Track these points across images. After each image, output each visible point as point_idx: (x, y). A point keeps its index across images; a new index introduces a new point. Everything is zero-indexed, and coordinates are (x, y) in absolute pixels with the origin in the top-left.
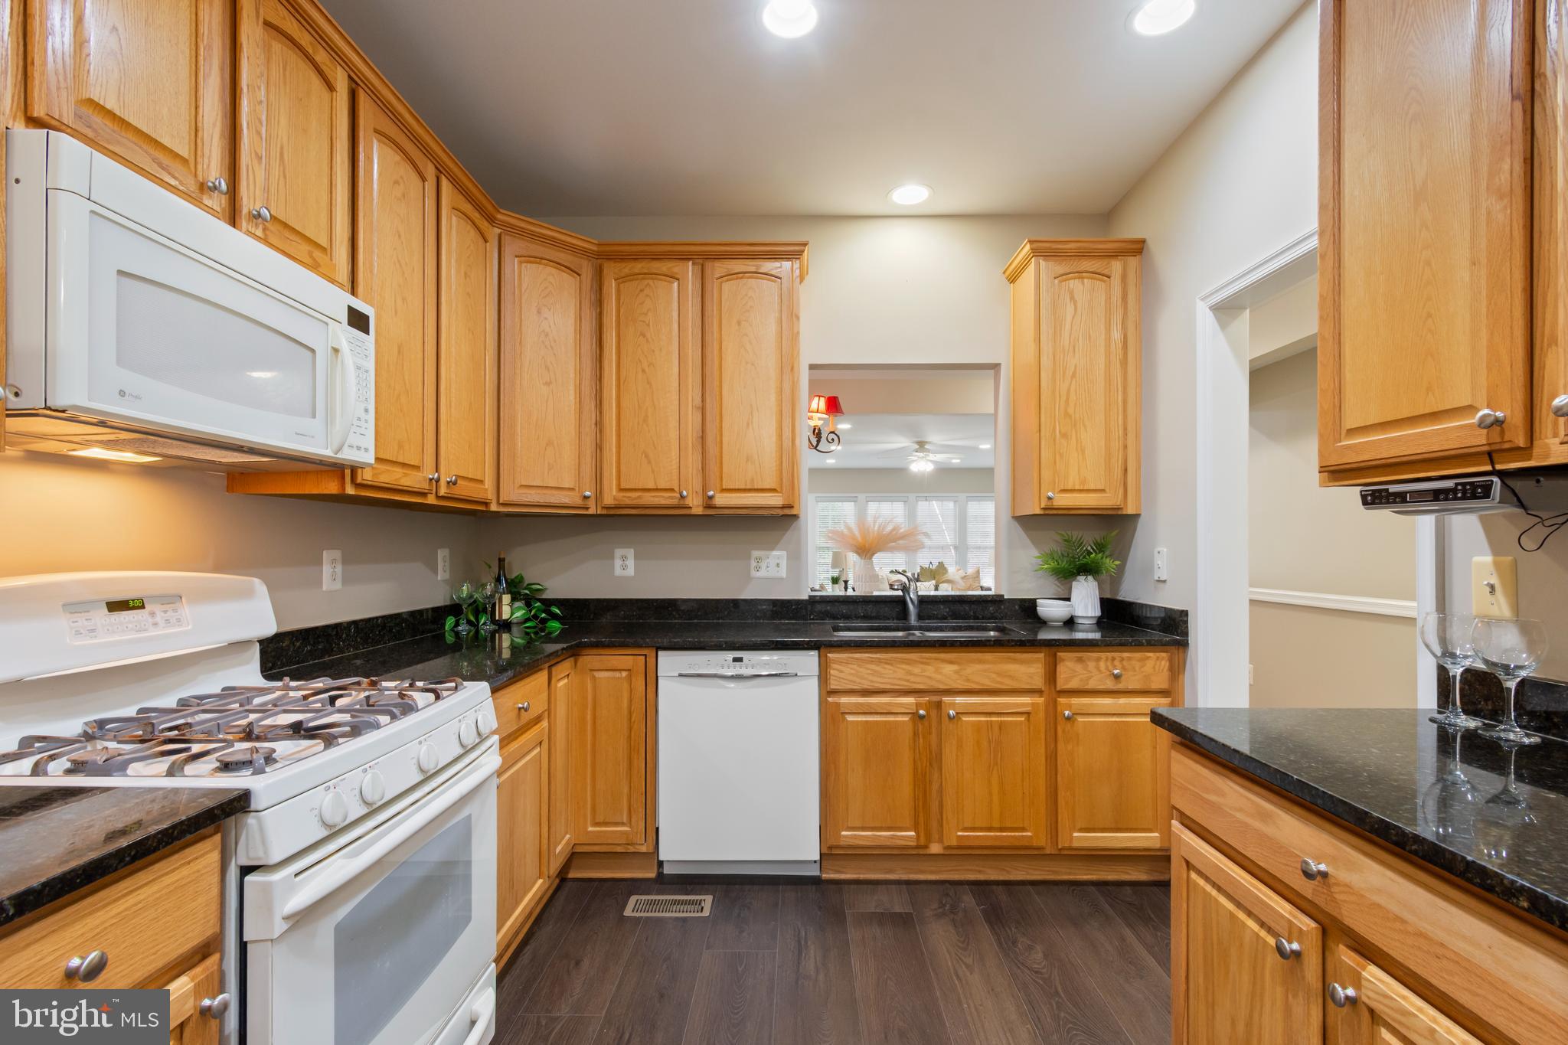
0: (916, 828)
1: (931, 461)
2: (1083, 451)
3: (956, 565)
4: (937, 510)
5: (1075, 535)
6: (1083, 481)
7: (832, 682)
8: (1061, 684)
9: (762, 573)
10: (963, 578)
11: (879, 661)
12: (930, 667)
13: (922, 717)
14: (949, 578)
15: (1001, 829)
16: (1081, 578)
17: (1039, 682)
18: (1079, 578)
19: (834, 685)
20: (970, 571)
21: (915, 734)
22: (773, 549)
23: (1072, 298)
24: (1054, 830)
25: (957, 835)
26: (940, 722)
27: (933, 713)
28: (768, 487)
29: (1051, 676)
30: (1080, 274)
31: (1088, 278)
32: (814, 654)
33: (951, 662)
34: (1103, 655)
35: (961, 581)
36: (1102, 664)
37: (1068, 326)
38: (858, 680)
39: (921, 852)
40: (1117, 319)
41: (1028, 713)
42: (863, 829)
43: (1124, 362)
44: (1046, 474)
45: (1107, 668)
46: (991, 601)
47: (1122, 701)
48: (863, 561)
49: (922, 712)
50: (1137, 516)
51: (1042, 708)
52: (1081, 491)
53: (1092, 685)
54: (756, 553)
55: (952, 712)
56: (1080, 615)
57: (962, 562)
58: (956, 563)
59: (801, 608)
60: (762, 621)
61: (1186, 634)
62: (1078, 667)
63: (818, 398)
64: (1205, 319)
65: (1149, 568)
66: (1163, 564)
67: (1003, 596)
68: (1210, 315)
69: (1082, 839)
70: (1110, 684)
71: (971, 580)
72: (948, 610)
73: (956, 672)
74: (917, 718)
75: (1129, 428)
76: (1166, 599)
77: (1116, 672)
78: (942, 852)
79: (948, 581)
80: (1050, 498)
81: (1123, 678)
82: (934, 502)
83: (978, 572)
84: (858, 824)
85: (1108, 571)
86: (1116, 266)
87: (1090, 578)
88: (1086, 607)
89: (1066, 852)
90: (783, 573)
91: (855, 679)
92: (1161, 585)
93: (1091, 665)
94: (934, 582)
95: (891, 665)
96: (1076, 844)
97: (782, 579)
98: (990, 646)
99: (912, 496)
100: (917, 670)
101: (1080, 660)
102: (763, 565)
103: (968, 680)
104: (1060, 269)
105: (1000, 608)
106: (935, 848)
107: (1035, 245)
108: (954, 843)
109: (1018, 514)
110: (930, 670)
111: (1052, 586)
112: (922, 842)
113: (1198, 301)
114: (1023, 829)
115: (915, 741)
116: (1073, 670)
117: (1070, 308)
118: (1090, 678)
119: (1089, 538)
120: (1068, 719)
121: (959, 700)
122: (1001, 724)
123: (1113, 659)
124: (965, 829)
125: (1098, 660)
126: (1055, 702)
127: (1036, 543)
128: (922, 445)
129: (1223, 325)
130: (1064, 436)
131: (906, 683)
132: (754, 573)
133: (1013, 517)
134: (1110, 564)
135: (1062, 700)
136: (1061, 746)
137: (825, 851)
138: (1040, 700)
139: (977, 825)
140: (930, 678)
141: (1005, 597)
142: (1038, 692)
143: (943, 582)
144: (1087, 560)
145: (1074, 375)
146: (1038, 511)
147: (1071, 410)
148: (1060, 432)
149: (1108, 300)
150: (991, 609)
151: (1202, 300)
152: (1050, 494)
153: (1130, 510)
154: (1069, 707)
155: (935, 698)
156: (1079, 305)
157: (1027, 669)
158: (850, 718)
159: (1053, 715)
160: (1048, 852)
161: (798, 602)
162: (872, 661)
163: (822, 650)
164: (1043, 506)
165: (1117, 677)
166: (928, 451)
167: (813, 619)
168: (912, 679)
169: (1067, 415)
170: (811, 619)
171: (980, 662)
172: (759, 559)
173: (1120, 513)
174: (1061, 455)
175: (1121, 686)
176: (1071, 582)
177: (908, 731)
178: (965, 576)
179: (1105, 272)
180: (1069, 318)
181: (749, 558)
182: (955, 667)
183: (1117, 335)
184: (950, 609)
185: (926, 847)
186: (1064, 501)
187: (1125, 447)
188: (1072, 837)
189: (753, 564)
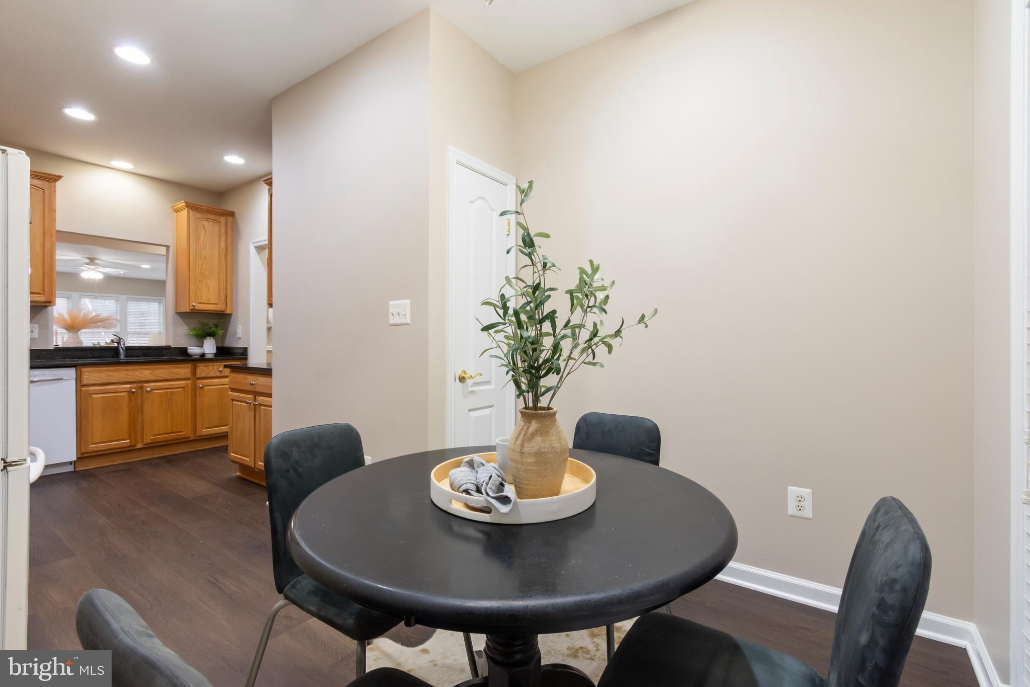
0: (130, 438)
2: (208, 288)
5: (205, 321)
6: (209, 300)
7: (84, 381)
8: (198, 375)
11: (111, 371)
12: (137, 372)
13: (134, 392)
15: (172, 433)
16: (208, 338)
17: (189, 375)
19: (85, 382)
21: (130, 400)
23: (204, 228)
24: (195, 430)
25: (149, 438)
26: (142, 394)
27: (139, 391)
29: (194, 372)
30: (208, 220)
31: (211, 221)
32: (74, 369)
33: (148, 369)
34: (216, 364)
36: (215, 367)
37: (202, 238)
38: (99, 379)
39: (133, 448)
40: (223, 239)
41: (184, 387)
42: (102, 443)
43: (226, 256)
44: (192, 296)
45: (217, 369)
46: (164, 348)
47: (223, 380)
49: (133, 390)
50: (231, 314)
51: (190, 386)
52: (207, 303)
53: (211, 375)
55: (148, 389)
56: (208, 353)
59: (49, 354)
61: (247, 355)
62: (205, 369)
64: (253, 251)
65: (235, 333)
66: (240, 333)
67: (170, 346)
68: (254, 249)
69: (206, 431)
70: (218, 374)
73: (151, 373)
74: (130, 393)
75: (228, 281)
76: (241, 344)
77: (221, 369)
78: (143, 447)
80: (194, 306)
81: (223, 372)
84: (99, 441)
85: (219, 336)
86: (223, 219)
87: (212, 338)
88: (210, 350)
89: (200, 438)
90: (36, 336)
91: (97, 379)
92: (239, 339)
93: (211, 368)
95: (117, 372)
96: (204, 434)
97: (35, 339)
98: (167, 362)
100: (131, 373)
101: (206, 366)
103: (157, 376)
104: (199, 215)
106: (139, 446)
107: (187, 204)
108: (149, 441)
109: (179, 311)
110: (137, 373)
111: (194, 341)
112: (133, 443)
113: (251, 243)
114: (181, 432)
115: (129, 403)
116: (202, 370)
117: (203, 233)
118: (210, 373)
119: (211, 322)
120: (201, 388)
121: (152, 384)
122: (171, 393)
123: (220, 365)
124: (155, 435)
125: (214, 366)
126: (196, 382)
127: (187, 324)
128: (92, 260)
129: (259, 254)
130: (201, 281)
131: (124, 379)
133: (175, 312)
134: (220, 332)
135: (198, 381)
136: (198, 398)
137: (79, 456)
138: (189, 382)
139: (161, 432)
140: (138, 376)
141: (172, 347)
142: (188, 379)
144: (211, 330)
145: (205, 259)
146: (188, 311)
147: (203, 272)
148: (199, 280)
149: (220, 231)
151: (252, 243)
152: (194, 304)
153: (228, 312)
154: (201, 383)
155: (140, 385)
156: (207, 231)
157: (184, 370)
158: (94, 396)
159: (195, 387)
160: (192, 439)
162: (107, 371)
163: (78, 368)
164: (191, 308)
165: (221, 371)
168: (129, 377)
169: (202, 274)
171: (162, 369)
173: (224, 313)
174: (199, 289)
175: (222, 375)
176: (203, 340)
177: (127, 399)
179: (219, 221)
180: (203, 235)
182: (150, 371)
183: (223, 245)
185: (135, 446)
186: (200, 307)
187: (226, 288)
188: (202, 431)
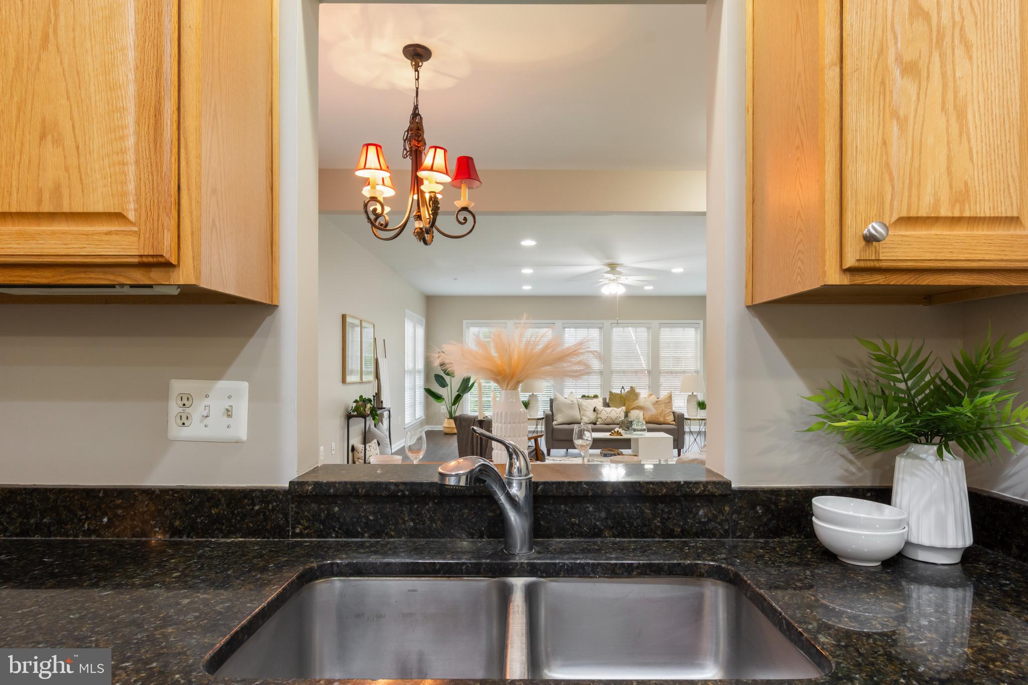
1: (623, 284)
2: (961, 115)
3: (649, 389)
4: (633, 335)
6: (962, 196)
9: (195, 430)
10: (657, 403)
14: (640, 404)
16: (928, 452)
18: (914, 448)
20: (663, 394)
22: (218, 377)
28: (100, 209)
35: (651, 407)
44: (858, 175)
46: (700, 496)
48: (503, 392)
52: (954, 221)
54: (178, 386)
56: (925, 542)
57: (654, 387)
58: (649, 387)
59: (273, 510)
60: (184, 539)
63: (434, 149)
67: (728, 484)
71: (663, 405)
72: (603, 515)
79: (640, 408)
80: (870, 239)
82: (630, 328)
83: (670, 397)
88: (941, 528)
90: (241, 429)
94: (624, 408)
97: (238, 442)
99: (607, 323)
102: (197, 411)
105: (721, 512)
109: (758, 301)
128: (613, 267)
132: (176, 432)
133: (748, 307)
143: (634, 409)
146: (834, 278)
148: (898, 59)
150: (701, 512)
152: (875, 227)
161: (267, 495)
164: (845, 266)
166: (620, 273)
167: (301, 535)
169: (916, 12)
170: (295, 535)
172: (186, 400)
174: (903, 123)
176: (893, 458)
178: (657, 402)
181: (164, 395)
184: (608, 511)
189: (174, 408)
